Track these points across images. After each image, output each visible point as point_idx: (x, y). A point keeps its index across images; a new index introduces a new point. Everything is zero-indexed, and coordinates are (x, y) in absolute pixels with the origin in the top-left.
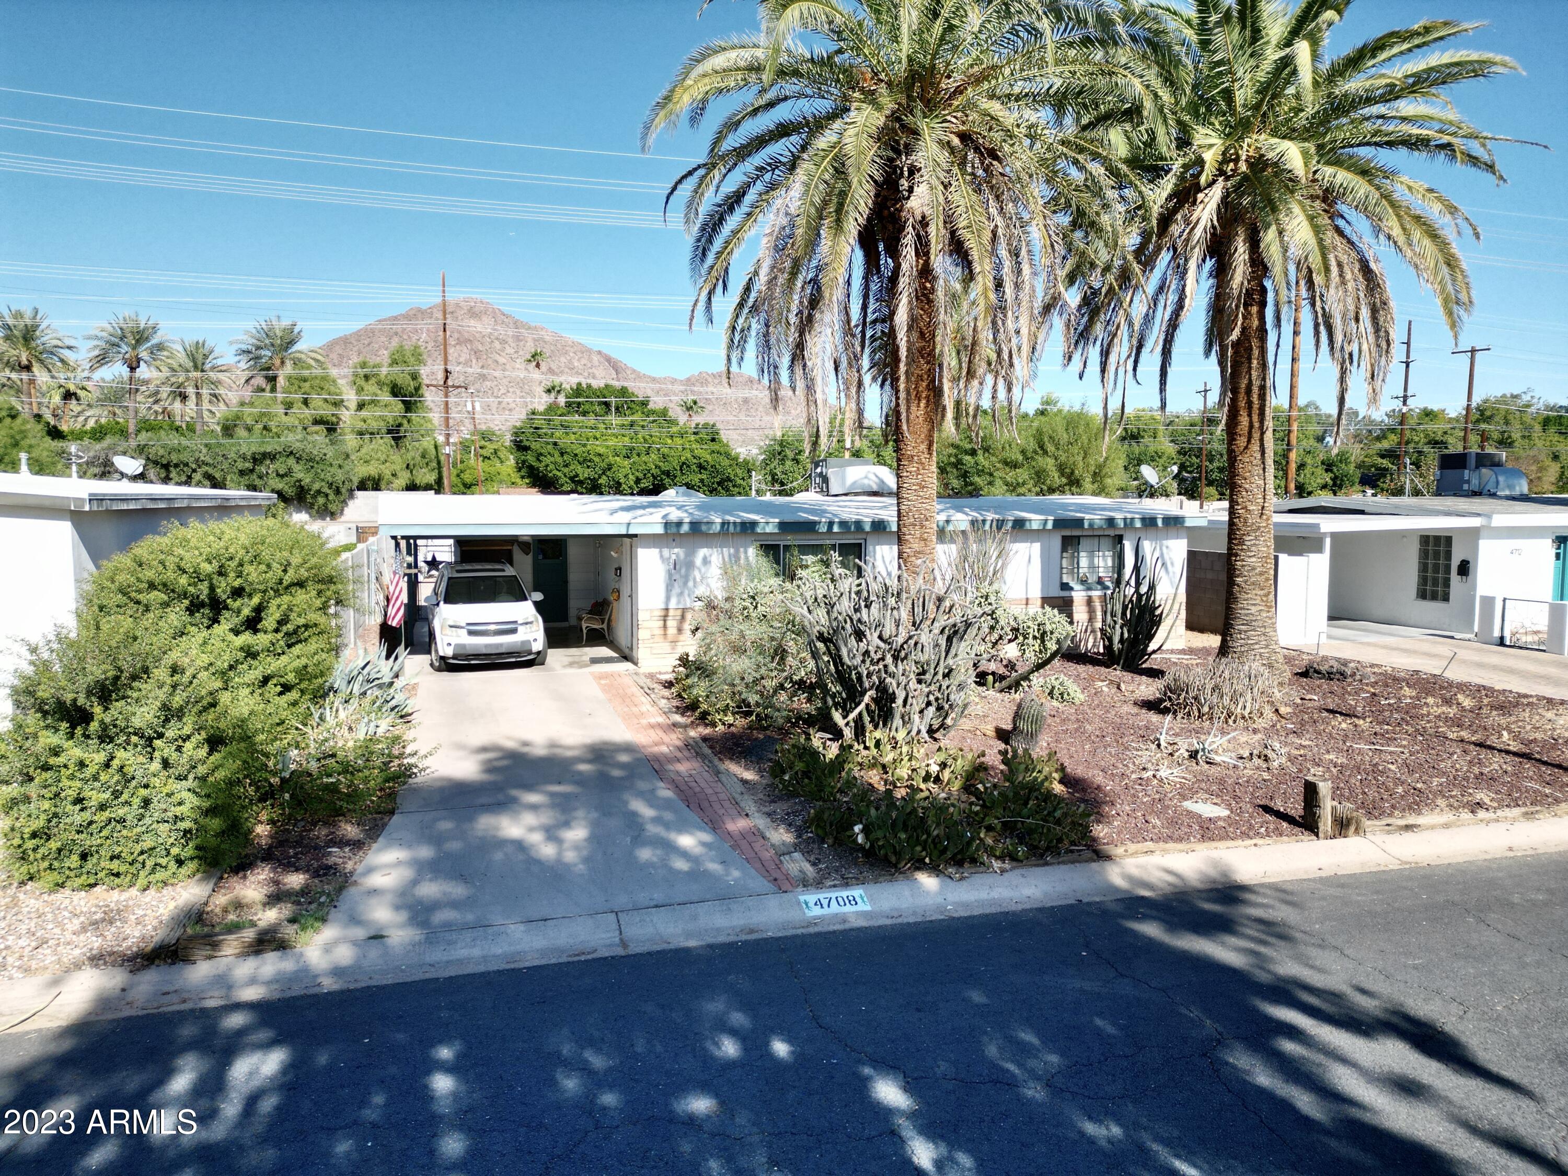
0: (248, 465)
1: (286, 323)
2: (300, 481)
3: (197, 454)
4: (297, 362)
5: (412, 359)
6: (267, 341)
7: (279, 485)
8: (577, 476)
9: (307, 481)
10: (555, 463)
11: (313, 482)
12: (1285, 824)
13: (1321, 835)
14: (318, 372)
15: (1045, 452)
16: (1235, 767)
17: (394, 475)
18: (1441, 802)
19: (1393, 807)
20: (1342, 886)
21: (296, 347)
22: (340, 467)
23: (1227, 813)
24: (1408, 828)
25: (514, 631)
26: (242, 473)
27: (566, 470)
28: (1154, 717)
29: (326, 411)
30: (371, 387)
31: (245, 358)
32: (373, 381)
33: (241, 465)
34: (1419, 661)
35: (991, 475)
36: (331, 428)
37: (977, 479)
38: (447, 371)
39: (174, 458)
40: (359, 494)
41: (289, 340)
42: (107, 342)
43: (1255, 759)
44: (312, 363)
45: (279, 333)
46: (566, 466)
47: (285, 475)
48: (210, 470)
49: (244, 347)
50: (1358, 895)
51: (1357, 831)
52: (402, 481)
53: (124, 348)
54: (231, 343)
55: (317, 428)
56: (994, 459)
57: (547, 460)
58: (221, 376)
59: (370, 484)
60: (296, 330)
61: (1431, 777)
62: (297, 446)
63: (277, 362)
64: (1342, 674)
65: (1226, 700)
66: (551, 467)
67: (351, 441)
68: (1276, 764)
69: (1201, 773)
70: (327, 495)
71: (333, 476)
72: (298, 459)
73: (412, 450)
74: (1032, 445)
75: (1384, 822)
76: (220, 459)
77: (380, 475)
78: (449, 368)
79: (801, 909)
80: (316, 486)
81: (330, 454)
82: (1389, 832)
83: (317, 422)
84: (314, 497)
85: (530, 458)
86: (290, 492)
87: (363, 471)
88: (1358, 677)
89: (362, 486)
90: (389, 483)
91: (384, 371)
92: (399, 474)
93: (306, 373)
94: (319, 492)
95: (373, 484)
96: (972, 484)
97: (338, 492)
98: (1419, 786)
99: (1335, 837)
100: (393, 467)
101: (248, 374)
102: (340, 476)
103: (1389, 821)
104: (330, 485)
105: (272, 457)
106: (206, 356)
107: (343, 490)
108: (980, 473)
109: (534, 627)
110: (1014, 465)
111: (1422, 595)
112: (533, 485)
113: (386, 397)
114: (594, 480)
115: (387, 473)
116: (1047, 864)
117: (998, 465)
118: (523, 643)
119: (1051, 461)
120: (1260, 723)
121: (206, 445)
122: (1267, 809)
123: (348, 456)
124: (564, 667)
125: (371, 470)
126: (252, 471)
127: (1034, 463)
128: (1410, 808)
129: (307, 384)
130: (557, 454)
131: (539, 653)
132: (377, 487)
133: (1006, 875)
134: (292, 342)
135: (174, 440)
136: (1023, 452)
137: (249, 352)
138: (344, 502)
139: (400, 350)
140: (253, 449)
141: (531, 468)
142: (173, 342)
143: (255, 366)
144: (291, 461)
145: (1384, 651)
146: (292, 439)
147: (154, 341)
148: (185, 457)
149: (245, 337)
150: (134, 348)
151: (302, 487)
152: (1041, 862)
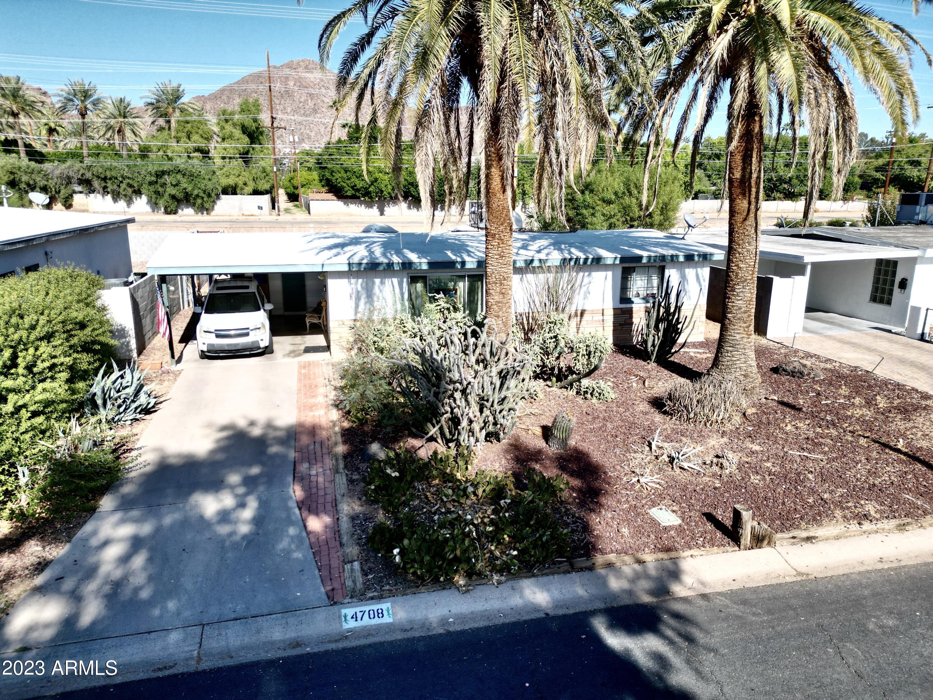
0: (153, 179)
1: (175, 84)
2: (185, 189)
3: (122, 172)
4: (182, 111)
5: (253, 108)
6: (164, 97)
7: (173, 191)
8: (355, 186)
9: (189, 189)
10: (342, 177)
11: (193, 190)
12: (719, 534)
13: (742, 547)
14: (195, 118)
15: (630, 194)
16: (698, 473)
17: (245, 184)
18: (838, 513)
19: (802, 518)
20: (745, 602)
21: (182, 100)
22: (210, 180)
23: (679, 521)
24: (809, 539)
25: (247, 334)
26: (150, 183)
27: (348, 182)
28: (658, 418)
29: (202, 144)
30: (229, 128)
31: (150, 108)
32: (230, 123)
33: (149, 178)
34: (860, 356)
35: (593, 208)
36: (205, 153)
37: (584, 211)
38: (272, 117)
39: (108, 174)
40: (223, 197)
41: (176, 96)
42: (65, 98)
43: (714, 466)
44: (191, 110)
45: (170, 92)
46: (349, 179)
47: (177, 185)
48: (131, 182)
49: (149, 101)
50: (754, 614)
51: (769, 543)
52: (249, 189)
53: (77, 102)
54: (142, 98)
55: (197, 154)
56: (596, 197)
57: (337, 175)
58: (136, 120)
59: (230, 190)
60: (181, 89)
61: (837, 487)
62: (182, 166)
63: (171, 110)
64: (801, 373)
65: (706, 411)
66: (340, 180)
67: (218, 162)
68: (727, 472)
69: (673, 478)
70: (203, 198)
71: (206, 186)
72: (184, 175)
73: (255, 168)
74: (621, 189)
75: (791, 535)
76: (136, 174)
77: (236, 185)
78: (274, 116)
79: (340, 622)
80: (196, 192)
81: (203, 172)
82: (793, 544)
83: (198, 150)
84: (195, 199)
85: (328, 175)
86: (180, 195)
87: (225, 182)
88: (812, 376)
89: (225, 191)
90: (242, 189)
91: (237, 117)
92: (248, 183)
93: (188, 118)
94: (197, 196)
95: (231, 190)
96: (581, 214)
97: (209, 196)
98: (826, 496)
99: (752, 548)
100: (244, 179)
101: (151, 120)
102: (210, 186)
103: (795, 533)
104: (204, 192)
105: (169, 173)
106: (125, 108)
107: (213, 195)
108: (587, 207)
109: (262, 331)
110: (609, 202)
111: (874, 299)
112: (329, 192)
113: (238, 133)
114: (366, 189)
115: (241, 183)
116: (534, 576)
117: (599, 202)
118: (253, 342)
119: (634, 200)
120: (728, 427)
121: (127, 166)
122: (710, 517)
123: (214, 172)
124: (284, 356)
125: (231, 181)
126: (156, 182)
127: (621, 200)
128: (815, 519)
129: (189, 125)
130: (343, 172)
131: (266, 347)
132: (234, 193)
133: (500, 586)
134: (178, 98)
135: (109, 162)
136: (616, 194)
137: (152, 104)
138: (214, 202)
139: (246, 102)
140: (156, 169)
141: (327, 180)
142: (107, 98)
143: (157, 113)
144: (179, 176)
145: (838, 345)
146: (180, 162)
147: (95, 97)
148: (114, 173)
149: (150, 94)
150: (82, 102)
151: (187, 193)
152: (530, 574)
